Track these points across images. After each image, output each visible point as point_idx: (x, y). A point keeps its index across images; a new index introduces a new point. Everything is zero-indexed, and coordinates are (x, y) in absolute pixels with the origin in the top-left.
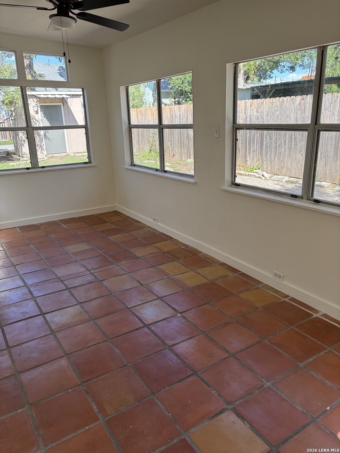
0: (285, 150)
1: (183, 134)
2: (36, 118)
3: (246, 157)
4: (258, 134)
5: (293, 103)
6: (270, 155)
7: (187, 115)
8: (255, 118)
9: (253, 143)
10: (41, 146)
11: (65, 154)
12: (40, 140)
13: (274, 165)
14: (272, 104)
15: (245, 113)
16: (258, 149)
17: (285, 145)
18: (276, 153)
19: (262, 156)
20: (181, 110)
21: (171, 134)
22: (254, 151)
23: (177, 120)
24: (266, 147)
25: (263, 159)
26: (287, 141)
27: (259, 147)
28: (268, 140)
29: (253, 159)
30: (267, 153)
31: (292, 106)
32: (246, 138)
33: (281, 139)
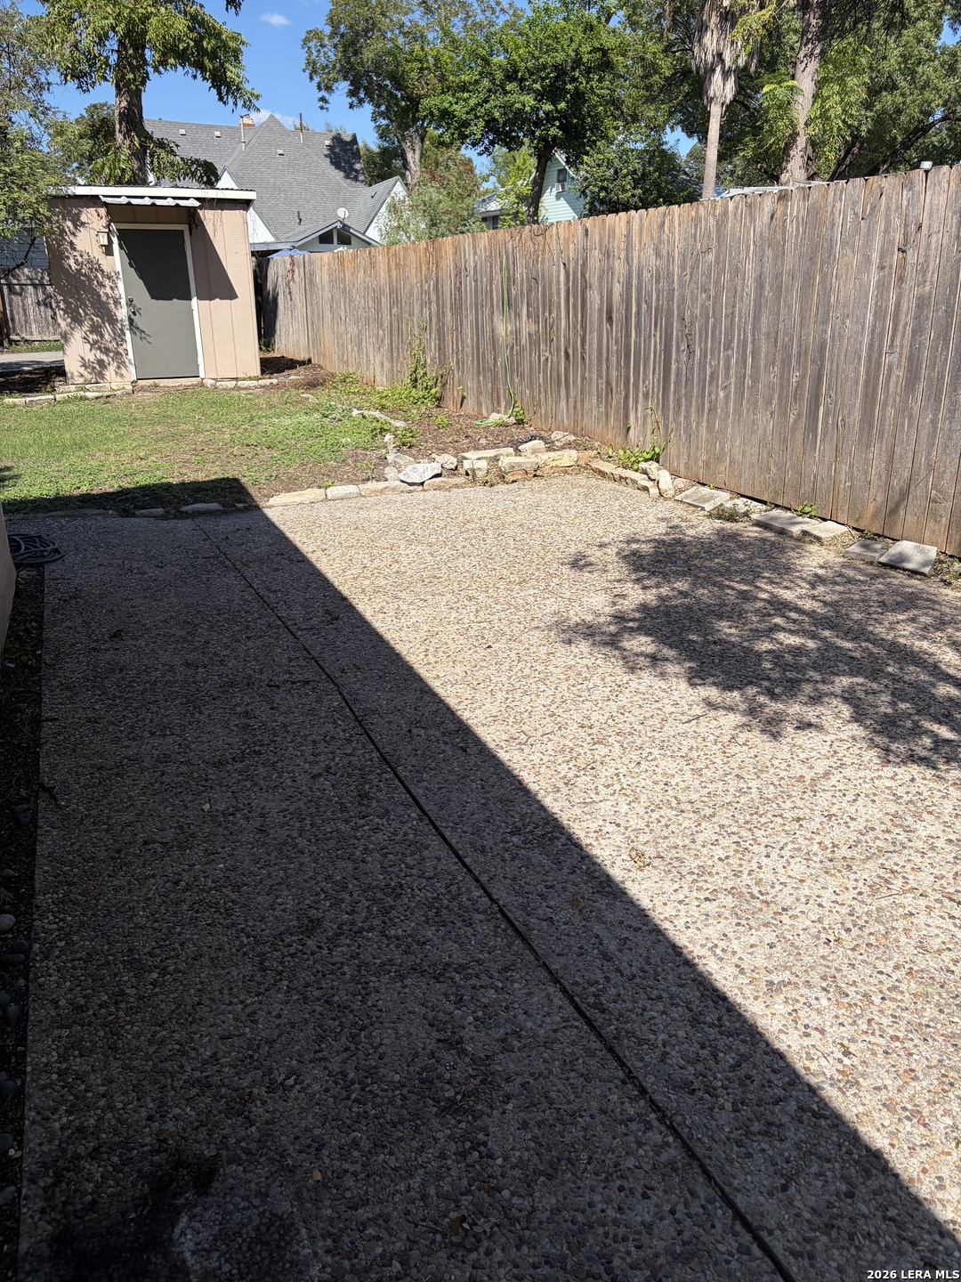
0: (727, 397)
1: (483, 331)
2: (103, 267)
3: (627, 417)
4: (658, 335)
5: (753, 220)
6: (688, 411)
7: (491, 266)
8: (652, 276)
9: (644, 366)
10: (118, 353)
11: (194, 381)
12: (115, 334)
13: (697, 448)
14: (696, 225)
15: (627, 258)
16: (656, 390)
17: (727, 376)
18: (704, 405)
19: (665, 416)
20: (478, 251)
21: (457, 329)
22: (646, 396)
23: (470, 283)
24: (678, 383)
25: (667, 426)
26: (733, 361)
27: (659, 380)
28: (684, 357)
29: (645, 422)
30: (679, 406)
31: (749, 233)
32: (628, 346)
33: (716, 353)
